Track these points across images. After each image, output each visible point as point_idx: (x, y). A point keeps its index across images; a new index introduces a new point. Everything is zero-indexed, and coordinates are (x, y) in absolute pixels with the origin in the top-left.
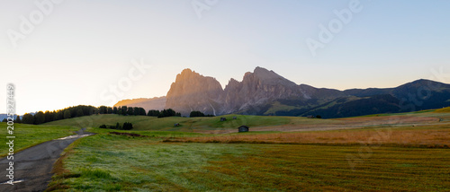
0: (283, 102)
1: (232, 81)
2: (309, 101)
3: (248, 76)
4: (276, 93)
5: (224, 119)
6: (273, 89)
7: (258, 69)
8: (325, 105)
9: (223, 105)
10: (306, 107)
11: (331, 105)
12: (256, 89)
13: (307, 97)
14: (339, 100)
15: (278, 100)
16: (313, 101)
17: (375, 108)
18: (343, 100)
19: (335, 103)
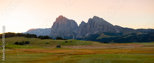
0: (106, 33)
1: (83, 22)
2: (119, 34)
3: (90, 20)
4: (103, 29)
5: (67, 42)
6: (102, 27)
7: (95, 17)
8: (125, 36)
9: (78, 33)
10: (117, 37)
11: (128, 36)
12: (94, 26)
13: (118, 32)
14: (133, 34)
15: (104, 33)
16: (121, 34)
17: (149, 39)
18: (134, 34)
19: (130, 35)
